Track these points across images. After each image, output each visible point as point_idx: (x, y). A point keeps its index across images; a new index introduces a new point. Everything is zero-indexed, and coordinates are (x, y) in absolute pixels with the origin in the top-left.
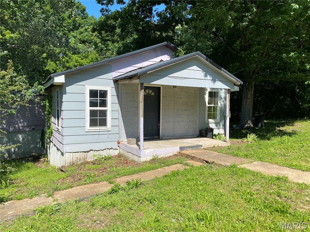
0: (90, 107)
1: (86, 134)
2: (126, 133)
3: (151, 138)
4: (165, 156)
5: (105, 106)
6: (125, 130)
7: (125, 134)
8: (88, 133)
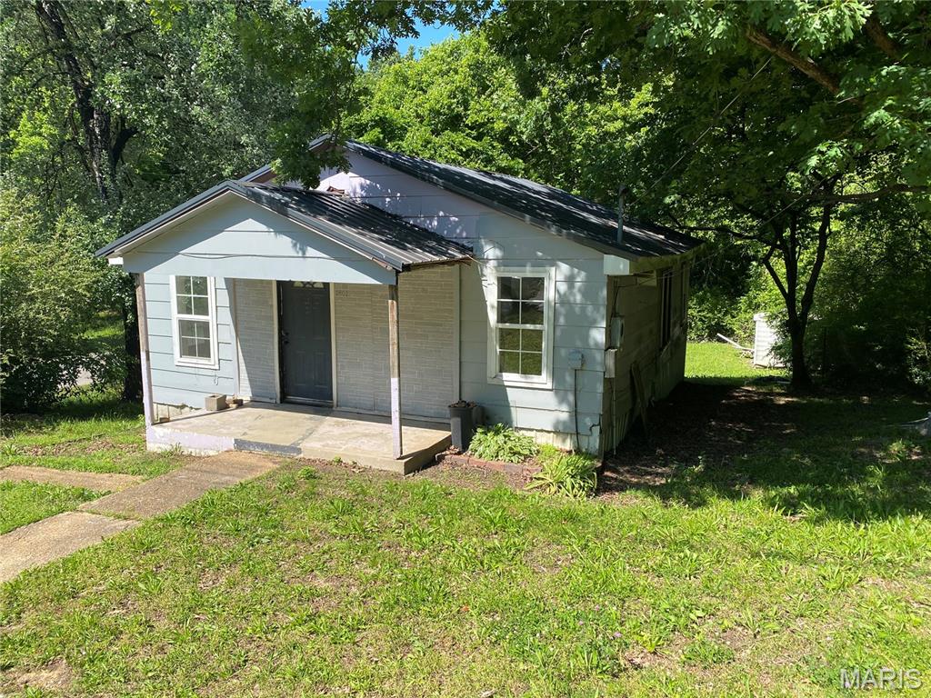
0: (179, 313)
1: (176, 369)
2: (250, 380)
3: (317, 402)
4: (200, 453)
5: (206, 312)
6: (248, 374)
7: (248, 382)
8: (181, 369)
